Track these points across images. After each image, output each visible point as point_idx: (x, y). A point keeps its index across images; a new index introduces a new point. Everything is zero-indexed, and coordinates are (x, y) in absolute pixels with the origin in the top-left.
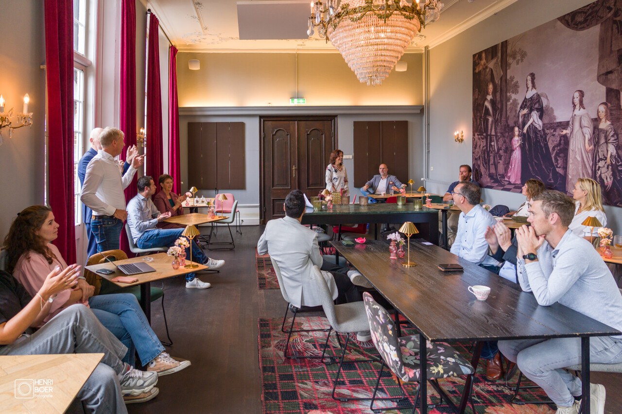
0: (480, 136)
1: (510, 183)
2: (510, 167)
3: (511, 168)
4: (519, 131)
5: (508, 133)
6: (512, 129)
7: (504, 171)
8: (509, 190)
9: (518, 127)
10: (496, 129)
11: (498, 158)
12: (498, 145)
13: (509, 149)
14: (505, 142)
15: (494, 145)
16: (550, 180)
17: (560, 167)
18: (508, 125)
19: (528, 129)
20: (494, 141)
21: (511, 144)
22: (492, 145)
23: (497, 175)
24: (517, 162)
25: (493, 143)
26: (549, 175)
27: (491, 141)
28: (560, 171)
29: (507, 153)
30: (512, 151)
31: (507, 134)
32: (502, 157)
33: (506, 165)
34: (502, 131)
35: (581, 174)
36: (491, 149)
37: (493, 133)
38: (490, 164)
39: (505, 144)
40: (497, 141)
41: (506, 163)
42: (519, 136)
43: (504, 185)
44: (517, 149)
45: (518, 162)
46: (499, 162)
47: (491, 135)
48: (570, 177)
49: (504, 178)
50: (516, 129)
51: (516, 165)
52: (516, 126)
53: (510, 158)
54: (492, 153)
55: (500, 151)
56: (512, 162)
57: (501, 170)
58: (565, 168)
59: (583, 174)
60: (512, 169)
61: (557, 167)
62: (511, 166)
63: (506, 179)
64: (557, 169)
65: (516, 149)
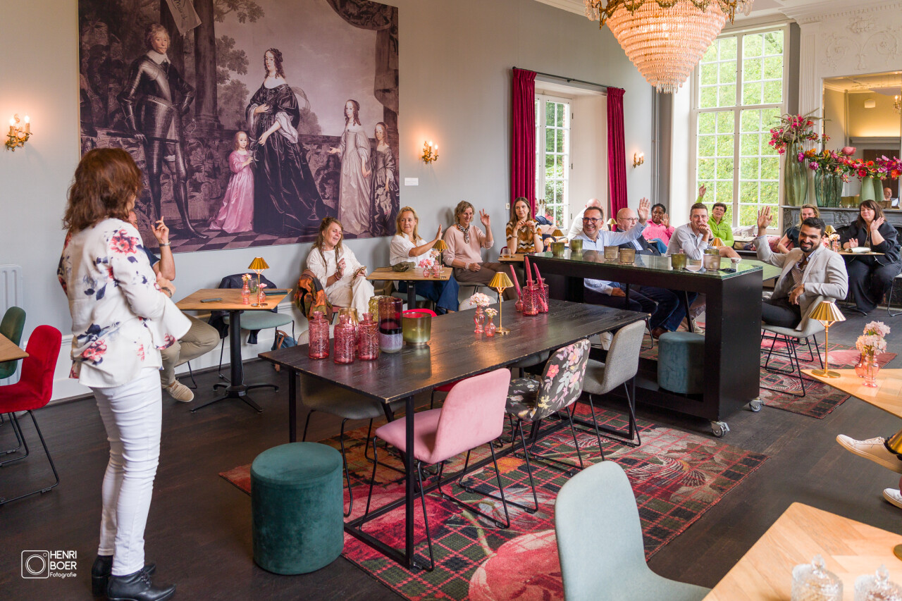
0: (119, 139)
1: (223, 234)
2: (225, 204)
3: (228, 207)
4: (250, 141)
5: (221, 141)
6: (232, 135)
7: (207, 213)
8: (220, 247)
9: (248, 133)
10: (181, 129)
11: (189, 189)
12: (189, 161)
13: (223, 171)
14: (211, 156)
15: (176, 162)
16: (313, 217)
17: (328, 198)
18: (220, 127)
19: (268, 139)
20: (175, 153)
21: (228, 161)
22: (167, 162)
23: (185, 223)
24: (244, 194)
25: (171, 158)
26: (311, 211)
27: (164, 151)
28: (328, 203)
29: (215, 177)
30: (231, 174)
31: (217, 143)
32: (203, 187)
33: (212, 202)
34: (203, 136)
35: (358, 205)
36: (165, 169)
37: (172, 134)
38: (162, 200)
39: (210, 161)
40: (186, 155)
41: (215, 196)
42: (248, 148)
43: (208, 239)
44: (245, 170)
45: (247, 195)
46: (192, 197)
47: (163, 141)
48: (343, 210)
49: (209, 225)
50: (242, 136)
51: (242, 200)
52: (240, 130)
53: (224, 188)
54: (167, 177)
55: (197, 174)
56: (230, 195)
57: (199, 210)
58: (336, 198)
59: (360, 205)
60: (231, 208)
61: (325, 198)
62: (229, 201)
63: (213, 227)
64: (325, 201)
65: (240, 171)
